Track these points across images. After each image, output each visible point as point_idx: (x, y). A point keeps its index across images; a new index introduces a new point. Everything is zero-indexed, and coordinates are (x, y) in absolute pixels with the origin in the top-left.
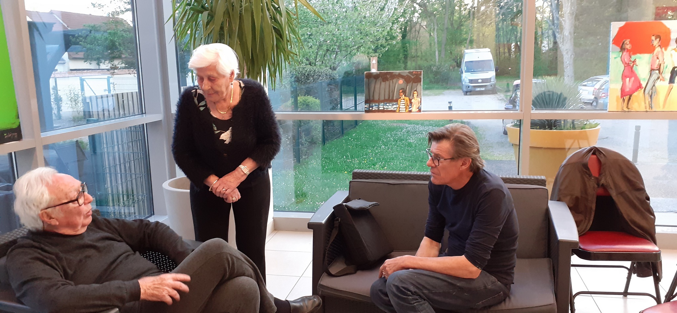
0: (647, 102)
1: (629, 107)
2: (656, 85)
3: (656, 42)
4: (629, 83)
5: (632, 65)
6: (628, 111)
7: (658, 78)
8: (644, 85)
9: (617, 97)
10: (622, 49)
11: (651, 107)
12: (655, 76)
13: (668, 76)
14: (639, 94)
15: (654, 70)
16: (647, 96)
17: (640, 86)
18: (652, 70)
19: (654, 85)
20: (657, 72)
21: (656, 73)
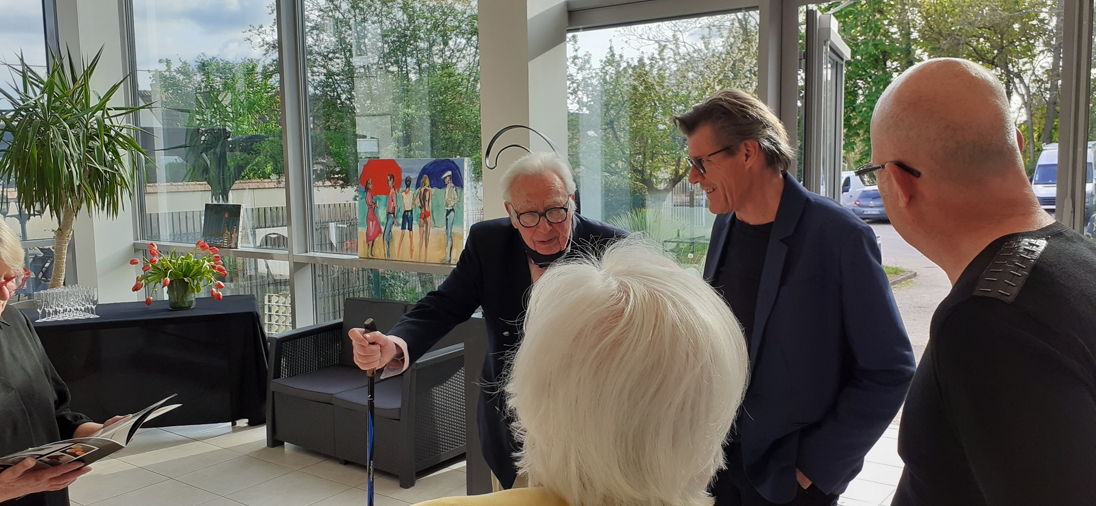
0: (386, 249)
1: (373, 254)
2: (392, 230)
3: (390, 183)
4: (372, 228)
5: (374, 206)
6: (372, 258)
7: (393, 223)
8: (383, 230)
9: (364, 241)
10: (367, 189)
11: (389, 255)
12: (391, 221)
13: (400, 221)
14: (379, 240)
15: (390, 213)
16: (385, 242)
17: (380, 231)
18: (389, 213)
19: (390, 231)
20: (392, 215)
21: (391, 217)
